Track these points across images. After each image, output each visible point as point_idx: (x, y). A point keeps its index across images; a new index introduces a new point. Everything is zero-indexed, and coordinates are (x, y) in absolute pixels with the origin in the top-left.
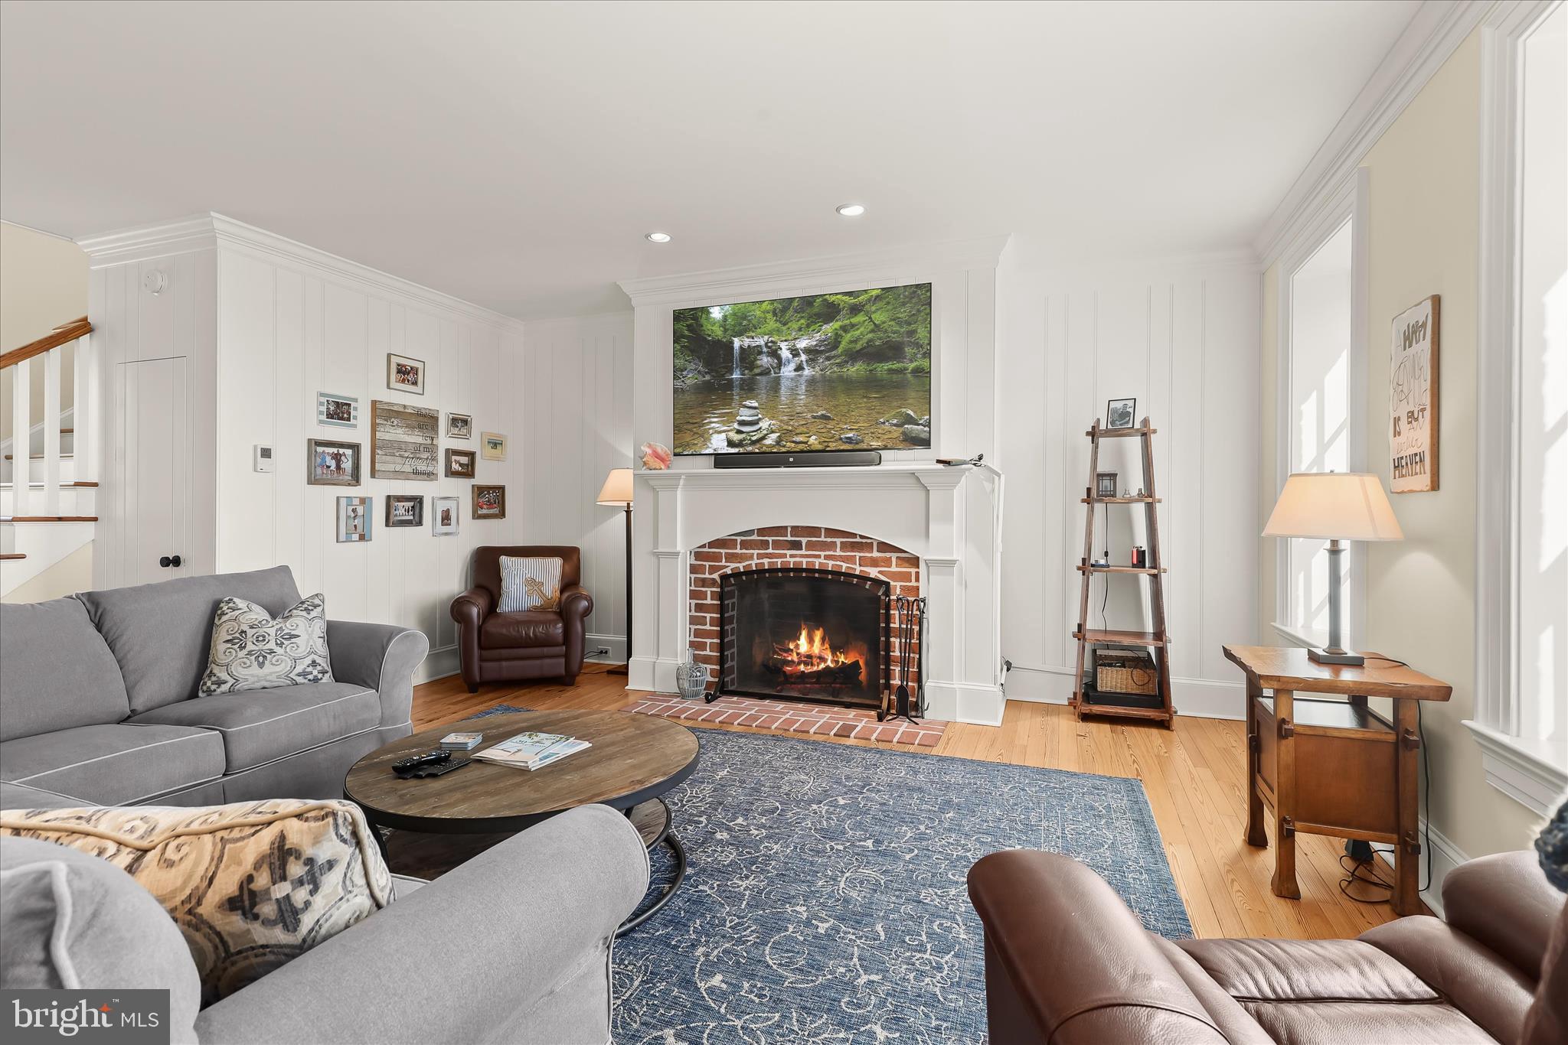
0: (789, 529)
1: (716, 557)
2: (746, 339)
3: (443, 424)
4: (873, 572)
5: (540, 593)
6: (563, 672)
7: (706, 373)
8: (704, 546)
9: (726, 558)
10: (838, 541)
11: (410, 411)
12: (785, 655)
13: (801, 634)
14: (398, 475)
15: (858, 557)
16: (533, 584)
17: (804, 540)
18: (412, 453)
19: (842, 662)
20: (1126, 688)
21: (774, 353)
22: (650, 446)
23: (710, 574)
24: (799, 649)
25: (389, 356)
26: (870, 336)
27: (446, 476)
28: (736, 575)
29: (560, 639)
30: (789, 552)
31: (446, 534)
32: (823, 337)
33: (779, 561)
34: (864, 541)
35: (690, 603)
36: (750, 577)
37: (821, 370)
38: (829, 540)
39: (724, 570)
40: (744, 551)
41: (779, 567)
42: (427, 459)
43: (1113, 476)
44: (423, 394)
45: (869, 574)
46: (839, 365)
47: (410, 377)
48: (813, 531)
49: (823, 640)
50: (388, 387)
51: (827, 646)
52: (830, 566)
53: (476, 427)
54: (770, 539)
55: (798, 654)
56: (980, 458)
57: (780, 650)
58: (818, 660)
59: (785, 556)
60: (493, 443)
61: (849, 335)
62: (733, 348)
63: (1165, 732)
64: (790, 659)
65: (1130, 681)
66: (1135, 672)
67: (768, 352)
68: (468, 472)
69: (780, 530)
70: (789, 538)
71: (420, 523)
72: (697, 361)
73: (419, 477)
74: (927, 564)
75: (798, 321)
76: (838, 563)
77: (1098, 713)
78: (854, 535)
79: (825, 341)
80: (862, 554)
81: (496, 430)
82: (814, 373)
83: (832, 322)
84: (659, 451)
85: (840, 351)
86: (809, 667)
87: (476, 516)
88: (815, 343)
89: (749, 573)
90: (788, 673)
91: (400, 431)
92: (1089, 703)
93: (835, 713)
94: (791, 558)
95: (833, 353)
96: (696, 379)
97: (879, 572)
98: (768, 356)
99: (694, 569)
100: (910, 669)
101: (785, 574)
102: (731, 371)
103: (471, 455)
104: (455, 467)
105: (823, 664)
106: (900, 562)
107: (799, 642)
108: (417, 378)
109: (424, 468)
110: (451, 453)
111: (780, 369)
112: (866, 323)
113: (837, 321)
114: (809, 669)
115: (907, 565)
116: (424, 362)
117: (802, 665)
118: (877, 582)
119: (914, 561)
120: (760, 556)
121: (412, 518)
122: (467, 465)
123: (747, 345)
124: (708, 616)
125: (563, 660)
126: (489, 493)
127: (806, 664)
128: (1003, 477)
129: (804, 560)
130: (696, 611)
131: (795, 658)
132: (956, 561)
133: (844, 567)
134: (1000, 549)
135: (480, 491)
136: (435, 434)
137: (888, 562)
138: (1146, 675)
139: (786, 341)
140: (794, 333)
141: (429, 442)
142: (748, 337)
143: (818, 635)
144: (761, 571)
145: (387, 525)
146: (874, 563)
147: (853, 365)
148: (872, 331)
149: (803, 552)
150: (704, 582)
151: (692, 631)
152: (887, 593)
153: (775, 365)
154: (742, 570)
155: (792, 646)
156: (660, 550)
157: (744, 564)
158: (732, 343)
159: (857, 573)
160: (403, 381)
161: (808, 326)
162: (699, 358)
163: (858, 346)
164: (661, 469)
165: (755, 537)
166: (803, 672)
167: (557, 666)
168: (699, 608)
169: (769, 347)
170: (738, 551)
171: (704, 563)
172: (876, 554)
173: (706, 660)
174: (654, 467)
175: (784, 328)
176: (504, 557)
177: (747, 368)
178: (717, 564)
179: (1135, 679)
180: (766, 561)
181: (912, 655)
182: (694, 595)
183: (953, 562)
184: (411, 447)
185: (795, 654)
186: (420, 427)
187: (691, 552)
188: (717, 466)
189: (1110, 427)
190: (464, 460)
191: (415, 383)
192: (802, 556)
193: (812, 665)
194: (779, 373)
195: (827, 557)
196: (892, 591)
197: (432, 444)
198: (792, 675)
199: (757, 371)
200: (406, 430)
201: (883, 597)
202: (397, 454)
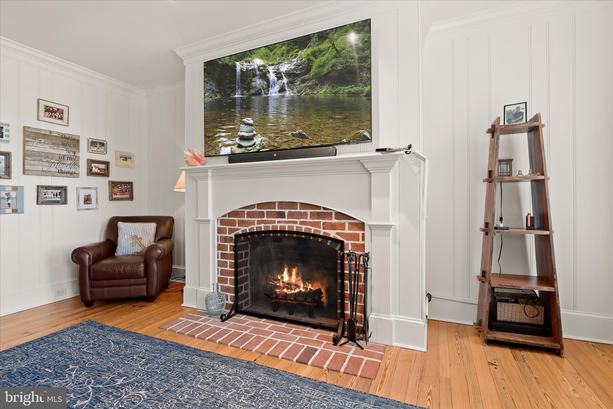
0: (277, 204)
1: (233, 223)
2: (245, 63)
3: (83, 145)
4: (332, 234)
5: (140, 244)
6: (145, 294)
7: (218, 92)
8: (225, 216)
9: (238, 224)
10: (309, 211)
11: (55, 135)
12: (276, 282)
13: (284, 270)
14: (44, 173)
15: (322, 223)
16: (136, 239)
17: (286, 211)
18: (57, 160)
19: (310, 289)
20: (520, 319)
21: (264, 76)
22: (190, 151)
23: (229, 234)
24: (283, 279)
25: (38, 100)
26: (334, 61)
27: (87, 175)
28: (245, 235)
29: (142, 273)
30: (277, 220)
31: (88, 209)
32: (299, 62)
33: (271, 225)
34: (326, 211)
35: (218, 253)
36: (253, 236)
37: (298, 92)
38: (302, 211)
39: (237, 232)
40: (249, 219)
41: (271, 230)
42: (70, 164)
43: (509, 162)
44: (68, 126)
45: (330, 234)
46: (312, 87)
47: (57, 115)
48: (292, 205)
49: (297, 274)
50: (38, 120)
51: (300, 278)
52: (303, 229)
53: (110, 147)
54: (265, 211)
55: (283, 282)
56: (410, 147)
57: (273, 279)
58: (295, 287)
59: (274, 222)
60: (124, 158)
61: (318, 60)
62: (235, 71)
63: (557, 358)
64: (278, 285)
65: (523, 313)
66: (527, 307)
67: (260, 75)
68: (105, 173)
69: (270, 205)
70: (277, 210)
71: (65, 203)
72: (211, 82)
73: (64, 175)
74: (370, 228)
75: (281, 47)
76: (309, 227)
77: (501, 340)
78: (319, 207)
79: (300, 65)
80: (325, 221)
81: (126, 150)
82: (292, 94)
83: (305, 48)
84: (196, 153)
85: (311, 74)
86: (290, 291)
87: (112, 199)
88: (293, 67)
89: (252, 233)
90: (278, 293)
91: (46, 146)
92: (492, 330)
93: (306, 334)
94: (278, 224)
95: (307, 76)
96: (211, 98)
97: (337, 234)
98: (260, 78)
99: (220, 231)
100: (358, 304)
101: (275, 235)
102: (234, 91)
103: (107, 164)
104: (95, 170)
105: (298, 289)
106: (351, 227)
107: (283, 275)
108: (63, 116)
109: (67, 170)
110: (91, 162)
111: (268, 91)
112: (330, 49)
113: (309, 47)
114: (289, 292)
115: (356, 228)
116: (68, 107)
117: (286, 289)
118: (335, 240)
119: (361, 226)
120: (259, 222)
121: (59, 199)
122: (105, 169)
123: (245, 69)
124: (228, 261)
125: (145, 287)
126: (121, 186)
127: (288, 289)
128: (427, 161)
129: (287, 225)
130: (221, 258)
131: (281, 285)
132: (391, 226)
133: (313, 230)
134: (425, 216)
135: (114, 184)
136: (77, 150)
137: (342, 227)
138: (535, 310)
139: (272, 65)
140: (278, 59)
141: (72, 154)
142: (246, 62)
143: (294, 271)
144: (259, 233)
145: (37, 204)
146: (333, 227)
147: (321, 88)
148: (335, 57)
149: (286, 219)
150: (225, 239)
151: (219, 270)
152: (342, 248)
153: (265, 87)
154: (248, 231)
155: (279, 278)
156: (199, 218)
157: (249, 227)
158: (235, 66)
159: (322, 234)
160: (51, 116)
161: (288, 52)
162: (213, 79)
163: (325, 71)
164: (197, 165)
165: (256, 210)
166: (286, 293)
167: (142, 290)
168: (223, 256)
169: (261, 71)
170: (246, 219)
171: (226, 227)
172: (334, 221)
173: (227, 290)
174: (192, 164)
175: (271, 54)
176: (120, 223)
177: (245, 89)
178: (233, 227)
179: (527, 312)
180: (262, 225)
181: (359, 293)
182: (220, 247)
183: (390, 227)
184: (56, 156)
185: (281, 282)
186: (64, 145)
187: (218, 220)
188: (230, 161)
189: (506, 123)
190: (103, 166)
191: (61, 119)
192: (285, 222)
193: (291, 289)
194: (268, 94)
195: (301, 223)
196: (345, 247)
197: (74, 156)
198: (280, 294)
199: (252, 91)
200: (52, 146)
201: (339, 252)
202: (45, 160)
